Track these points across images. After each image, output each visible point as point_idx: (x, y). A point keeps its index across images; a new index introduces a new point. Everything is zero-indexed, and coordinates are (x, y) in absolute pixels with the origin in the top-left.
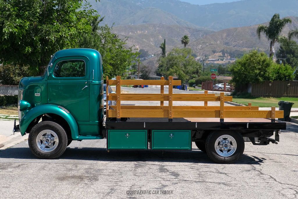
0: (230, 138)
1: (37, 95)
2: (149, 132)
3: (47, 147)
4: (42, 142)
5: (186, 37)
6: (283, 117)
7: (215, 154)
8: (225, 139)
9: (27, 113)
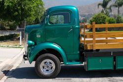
1: (38, 36)
2: (115, 58)
3: (47, 70)
4: (43, 67)
9: (32, 49)
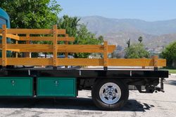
0: (115, 86)
2: (35, 80)
5: (141, 38)
6: (165, 66)
7: (100, 101)
8: (110, 87)
